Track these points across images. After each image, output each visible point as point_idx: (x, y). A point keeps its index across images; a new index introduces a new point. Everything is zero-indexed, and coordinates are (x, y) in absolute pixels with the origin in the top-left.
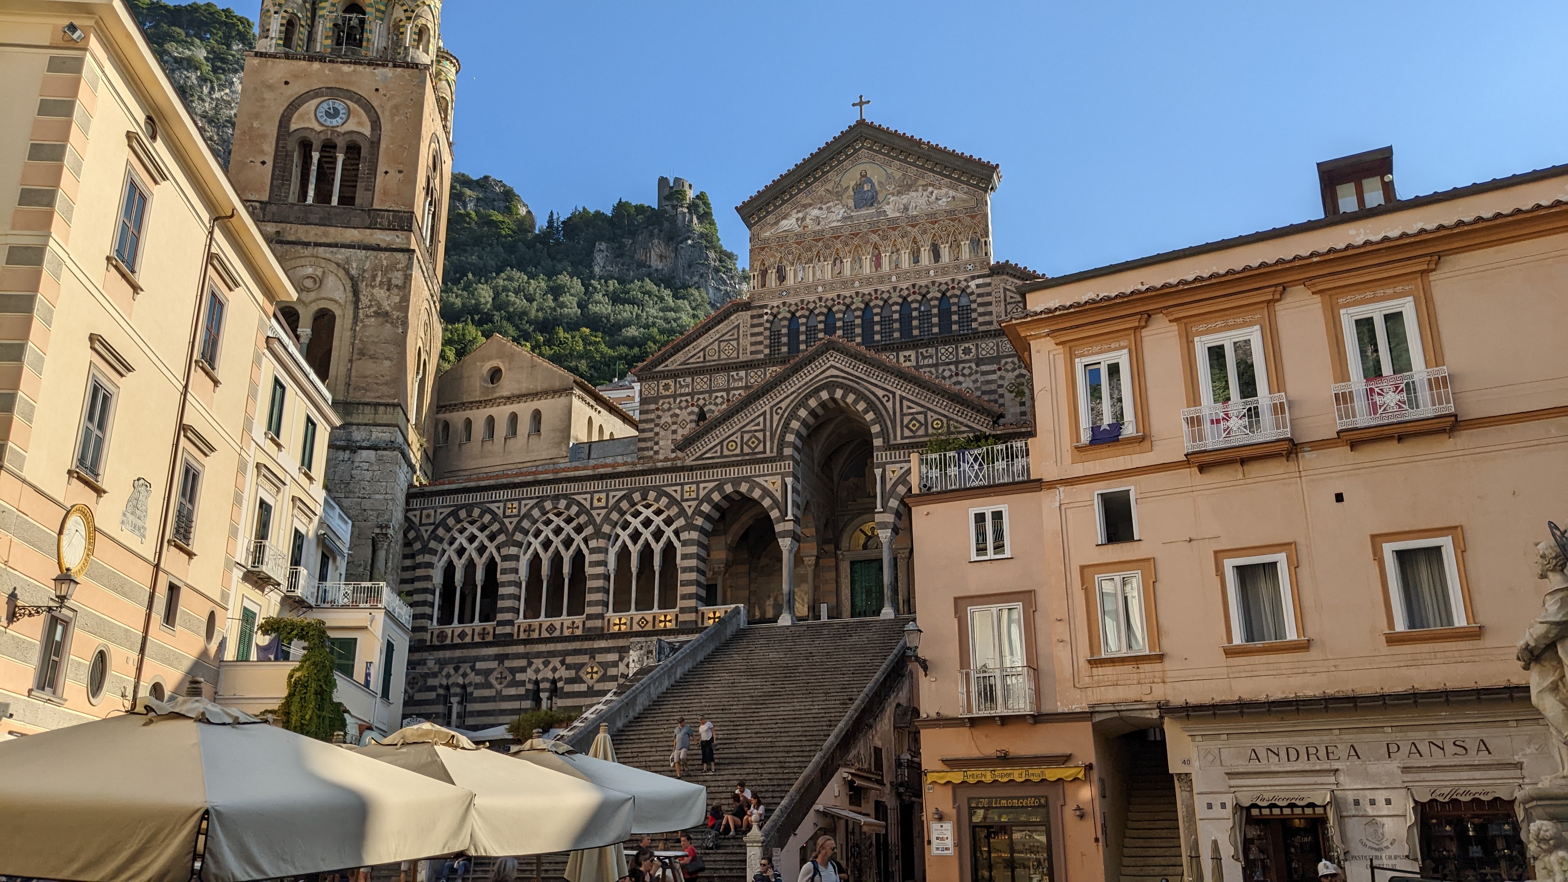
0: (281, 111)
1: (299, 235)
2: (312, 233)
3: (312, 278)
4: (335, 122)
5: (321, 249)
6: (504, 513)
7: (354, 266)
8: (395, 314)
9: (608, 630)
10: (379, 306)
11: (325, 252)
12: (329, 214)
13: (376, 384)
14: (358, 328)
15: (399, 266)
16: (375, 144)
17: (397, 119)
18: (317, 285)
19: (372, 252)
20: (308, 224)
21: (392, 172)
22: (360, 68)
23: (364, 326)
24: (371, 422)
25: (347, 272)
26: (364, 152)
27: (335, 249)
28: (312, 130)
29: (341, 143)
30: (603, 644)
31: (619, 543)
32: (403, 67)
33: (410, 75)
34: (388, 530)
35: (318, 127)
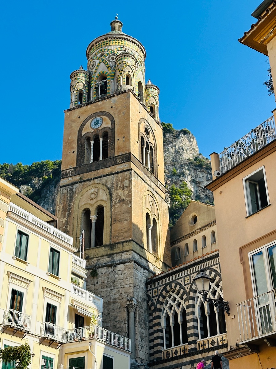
0: (78, 129)
1: (88, 177)
2: (93, 174)
3: (94, 193)
4: (98, 126)
5: (96, 180)
6: (184, 283)
7: (109, 183)
8: (127, 199)
10: (120, 197)
11: (98, 181)
12: (99, 165)
13: (122, 233)
14: (113, 210)
15: (126, 178)
16: (113, 129)
17: (120, 116)
18: (96, 196)
19: (115, 175)
20: (91, 171)
21: (121, 139)
22: (105, 101)
23: (115, 208)
24: (121, 251)
25: (106, 186)
26: (109, 135)
27: (101, 178)
28: (90, 132)
29: (100, 133)
32: (121, 94)
33: (123, 96)
34: (133, 302)
35: (92, 131)
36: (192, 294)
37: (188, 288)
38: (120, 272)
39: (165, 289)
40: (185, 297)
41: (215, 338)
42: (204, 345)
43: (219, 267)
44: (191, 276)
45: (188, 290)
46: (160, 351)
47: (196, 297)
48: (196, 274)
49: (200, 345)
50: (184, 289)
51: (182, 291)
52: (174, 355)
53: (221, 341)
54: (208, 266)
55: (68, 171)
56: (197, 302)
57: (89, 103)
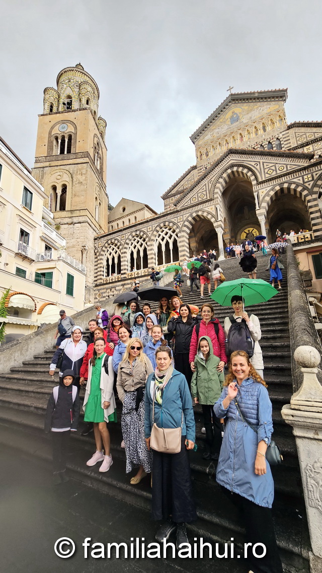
0: (49, 130)
1: (56, 164)
2: (59, 163)
3: (60, 175)
4: (64, 130)
6: (121, 239)
7: (71, 170)
8: (84, 182)
10: (79, 180)
11: (63, 167)
12: (64, 157)
13: (80, 204)
14: (73, 188)
15: (84, 168)
16: (76, 134)
17: (81, 125)
18: (61, 177)
19: (76, 165)
20: (58, 160)
21: (81, 141)
22: (70, 113)
23: (75, 187)
24: (79, 215)
25: (69, 172)
26: (73, 137)
29: (66, 135)
31: (158, 242)
32: (82, 110)
33: (84, 112)
34: (85, 248)
35: (59, 133)
36: (126, 246)
38: (78, 229)
39: (107, 242)
40: (121, 247)
41: (139, 271)
42: (131, 275)
43: (146, 229)
44: (126, 234)
45: (123, 243)
46: (101, 279)
47: (128, 247)
48: (129, 233)
49: (129, 275)
50: (121, 242)
51: (119, 244)
52: (111, 281)
53: (143, 273)
54: (139, 228)
55: (40, 158)
56: (129, 250)
57: (58, 113)
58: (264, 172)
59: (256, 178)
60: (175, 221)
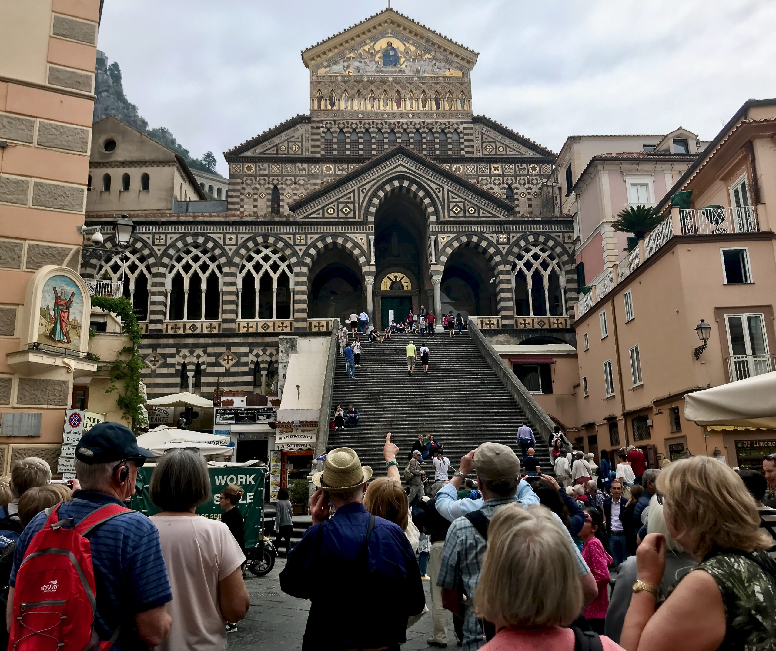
6: (153, 242)
9: (239, 330)
30: (237, 340)
31: (245, 271)
36: (166, 260)
37: (159, 250)
40: (150, 260)
41: (197, 323)
42: (176, 327)
43: (222, 238)
44: (169, 236)
45: (159, 254)
47: (170, 265)
48: (178, 236)
49: (169, 327)
50: (152, 250)
51: (145, 252)
53: (207, 328)
54: (202, 231)
56: (170, 272)
58: (449, 207)
59: (436, 213)
60: (288, 240)
